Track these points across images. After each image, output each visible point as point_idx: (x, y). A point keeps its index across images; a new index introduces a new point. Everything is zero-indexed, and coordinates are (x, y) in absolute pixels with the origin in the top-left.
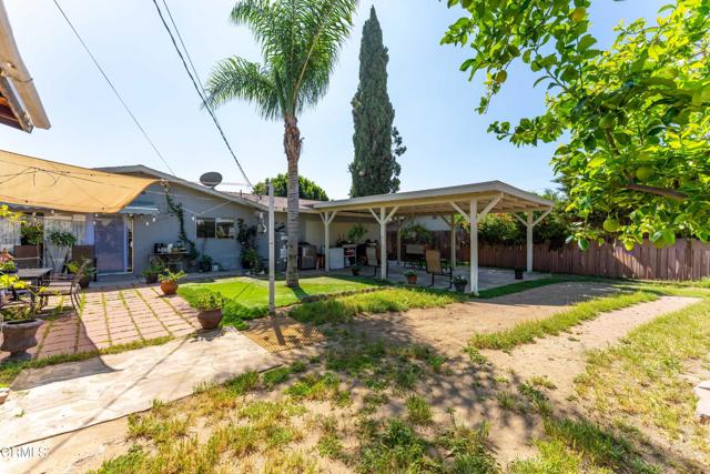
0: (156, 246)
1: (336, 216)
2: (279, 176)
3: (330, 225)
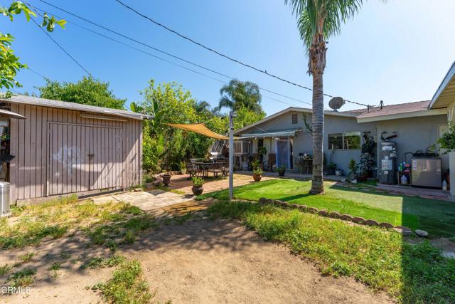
0: (300, 155)
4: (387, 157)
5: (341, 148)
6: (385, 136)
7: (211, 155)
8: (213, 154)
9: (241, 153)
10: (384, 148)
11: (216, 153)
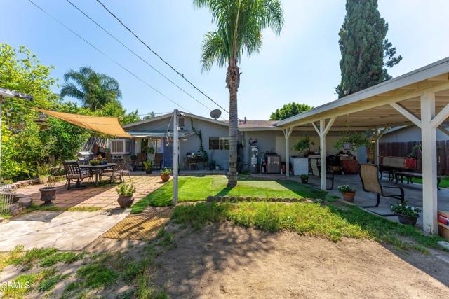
0: (187, 154)
1: (293, 132)
2: (285, 106)
3: (289, 139)
4: (254, 156)
5: (218, 148)
6: (252, 141)
7: (80, 155)
8: (83, 153)
9: (124, 152)
10: (253, 150)
11: (88, 153)
